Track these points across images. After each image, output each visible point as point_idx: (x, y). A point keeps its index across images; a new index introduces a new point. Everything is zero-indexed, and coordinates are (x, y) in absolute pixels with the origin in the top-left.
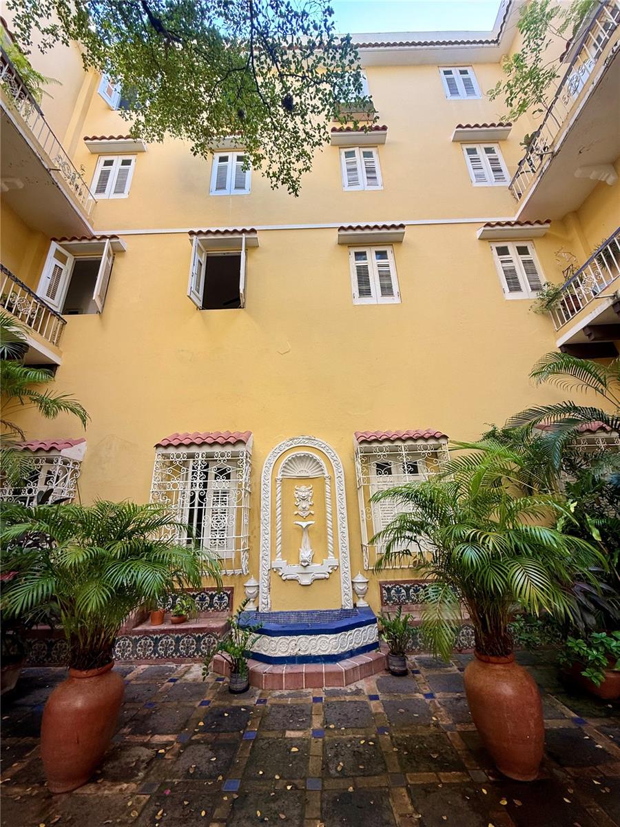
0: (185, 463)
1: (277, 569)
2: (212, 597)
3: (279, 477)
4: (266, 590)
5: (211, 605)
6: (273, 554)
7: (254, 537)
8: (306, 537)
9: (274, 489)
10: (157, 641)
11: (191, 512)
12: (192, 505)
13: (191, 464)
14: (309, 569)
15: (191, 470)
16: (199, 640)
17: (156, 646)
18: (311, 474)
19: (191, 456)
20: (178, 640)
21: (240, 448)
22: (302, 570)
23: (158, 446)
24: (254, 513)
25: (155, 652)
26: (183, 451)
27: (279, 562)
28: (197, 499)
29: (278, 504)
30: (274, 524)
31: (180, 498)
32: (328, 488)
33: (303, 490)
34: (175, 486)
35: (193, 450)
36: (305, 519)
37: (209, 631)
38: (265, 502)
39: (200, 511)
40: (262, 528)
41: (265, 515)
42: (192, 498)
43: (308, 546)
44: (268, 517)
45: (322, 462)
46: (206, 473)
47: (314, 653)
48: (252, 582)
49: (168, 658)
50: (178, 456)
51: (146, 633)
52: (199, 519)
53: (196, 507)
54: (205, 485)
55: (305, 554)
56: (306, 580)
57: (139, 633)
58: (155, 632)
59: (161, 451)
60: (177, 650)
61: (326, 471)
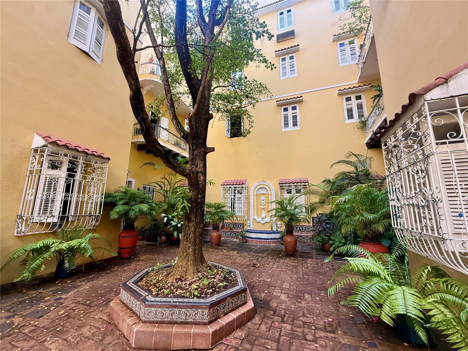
0: (229, 190)
1: (255, 219)
2: (238, 225)
3: (255, 194)
4: (252, 224)
5: (238, 227)
6: (254, 215)
7: (249, 210)
8: (263, 211)
9: (254, 197)
10: (226, 233)
11: (232, 203)
12: (232, 201)
13: (231, 190)
14: (264, 220)
15: (231, 192)
16: (235, 234)
17: (226, 234)
18: (265, 193)
19: (230, 187)
20: (231, 233)
21: (243, 186)
22: (262, 220)
23: (221, 185)
24: (248, 203)
25: (226, 235)
26: (228, 186)
27: (255, 217)
28: (233, 199)
29: (255, 201)
30: (254, 207)
31: (228, 199)
32: (270, 197)
33: (263, 197)
34: (227, 196)
35: (231, 186)
36: (264, 206)
37: (238, 232)
38: (252, 201)
39: (234, 203)
40: (251, 208)
41: (252, 204)
42: (232, 199)
43: (264, 213)
44: (252, 205)
45: (268, 189)
46: (235, 193)
47: (261, 237)
48: (249, 222)
49: (229, 237)
50: (227, 188)
51: (223, 231)
52: (234, 205)
53: (233, 202)
54: (235, 196)
55: (263, 215)
56: (263, 222)
57: (222, 231)
58: (225, 231)
59: (223, 186)
60: (231, 236)
61: (269, 192)
